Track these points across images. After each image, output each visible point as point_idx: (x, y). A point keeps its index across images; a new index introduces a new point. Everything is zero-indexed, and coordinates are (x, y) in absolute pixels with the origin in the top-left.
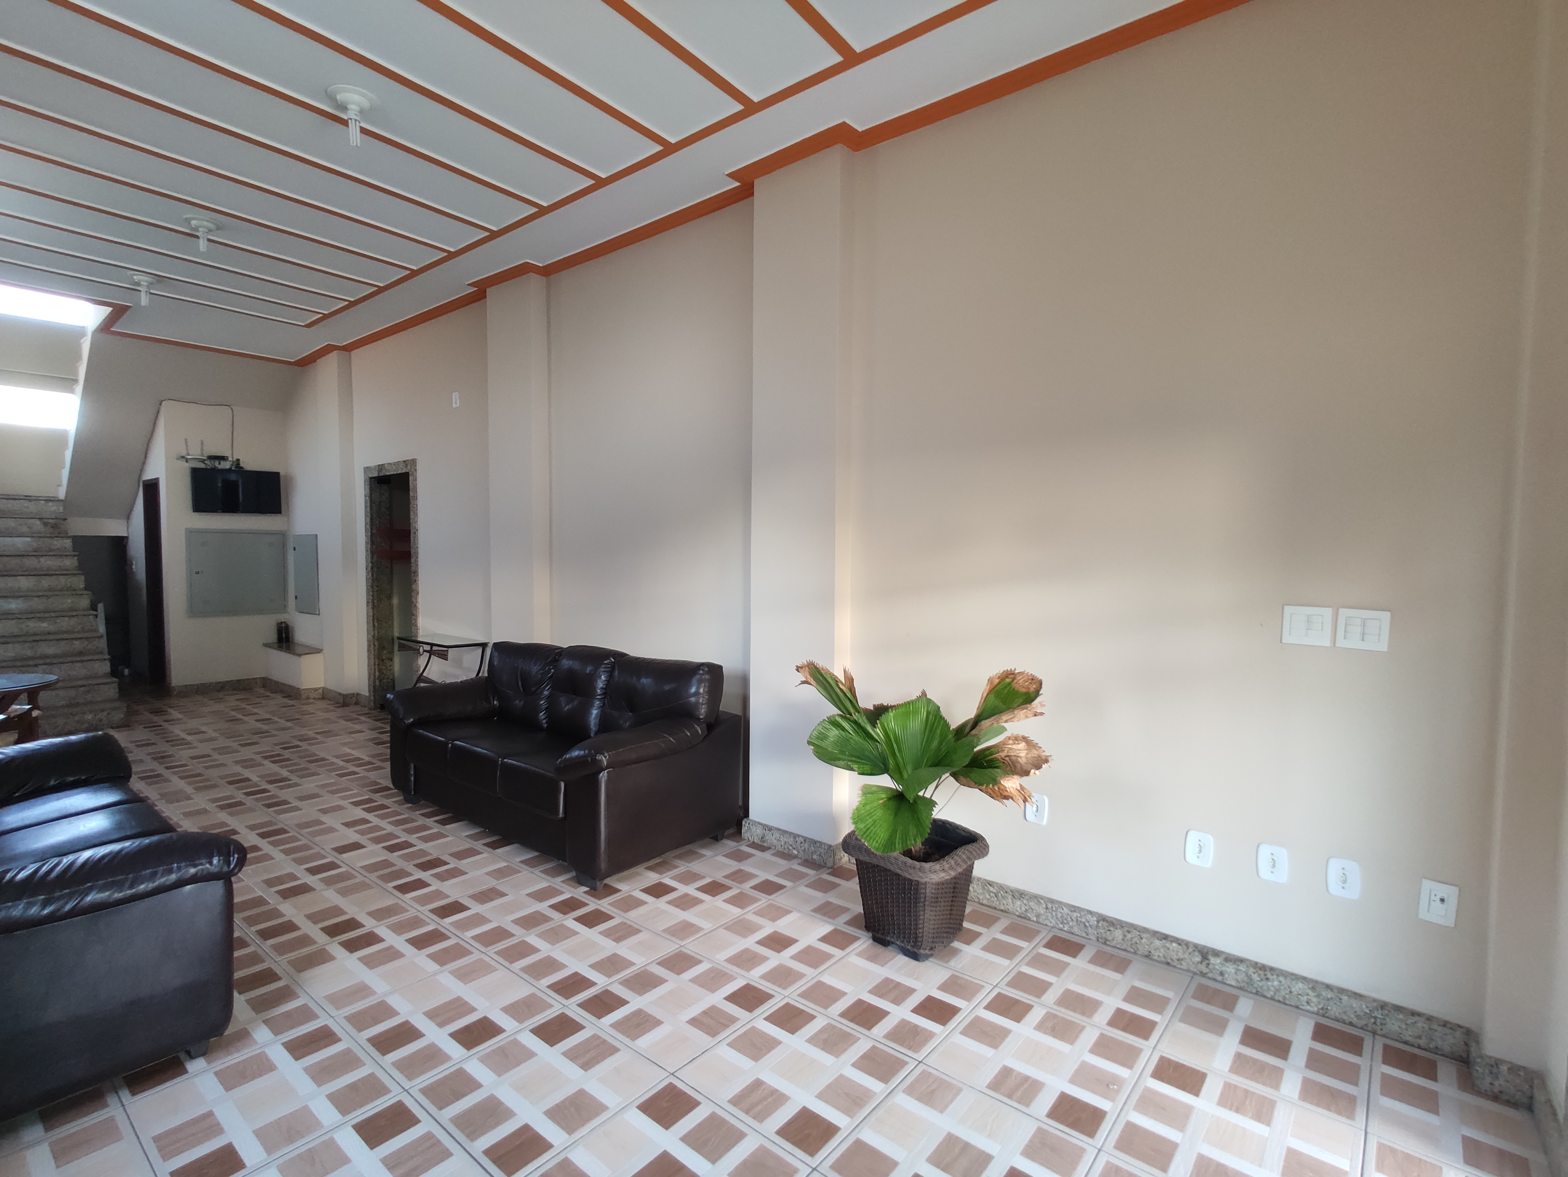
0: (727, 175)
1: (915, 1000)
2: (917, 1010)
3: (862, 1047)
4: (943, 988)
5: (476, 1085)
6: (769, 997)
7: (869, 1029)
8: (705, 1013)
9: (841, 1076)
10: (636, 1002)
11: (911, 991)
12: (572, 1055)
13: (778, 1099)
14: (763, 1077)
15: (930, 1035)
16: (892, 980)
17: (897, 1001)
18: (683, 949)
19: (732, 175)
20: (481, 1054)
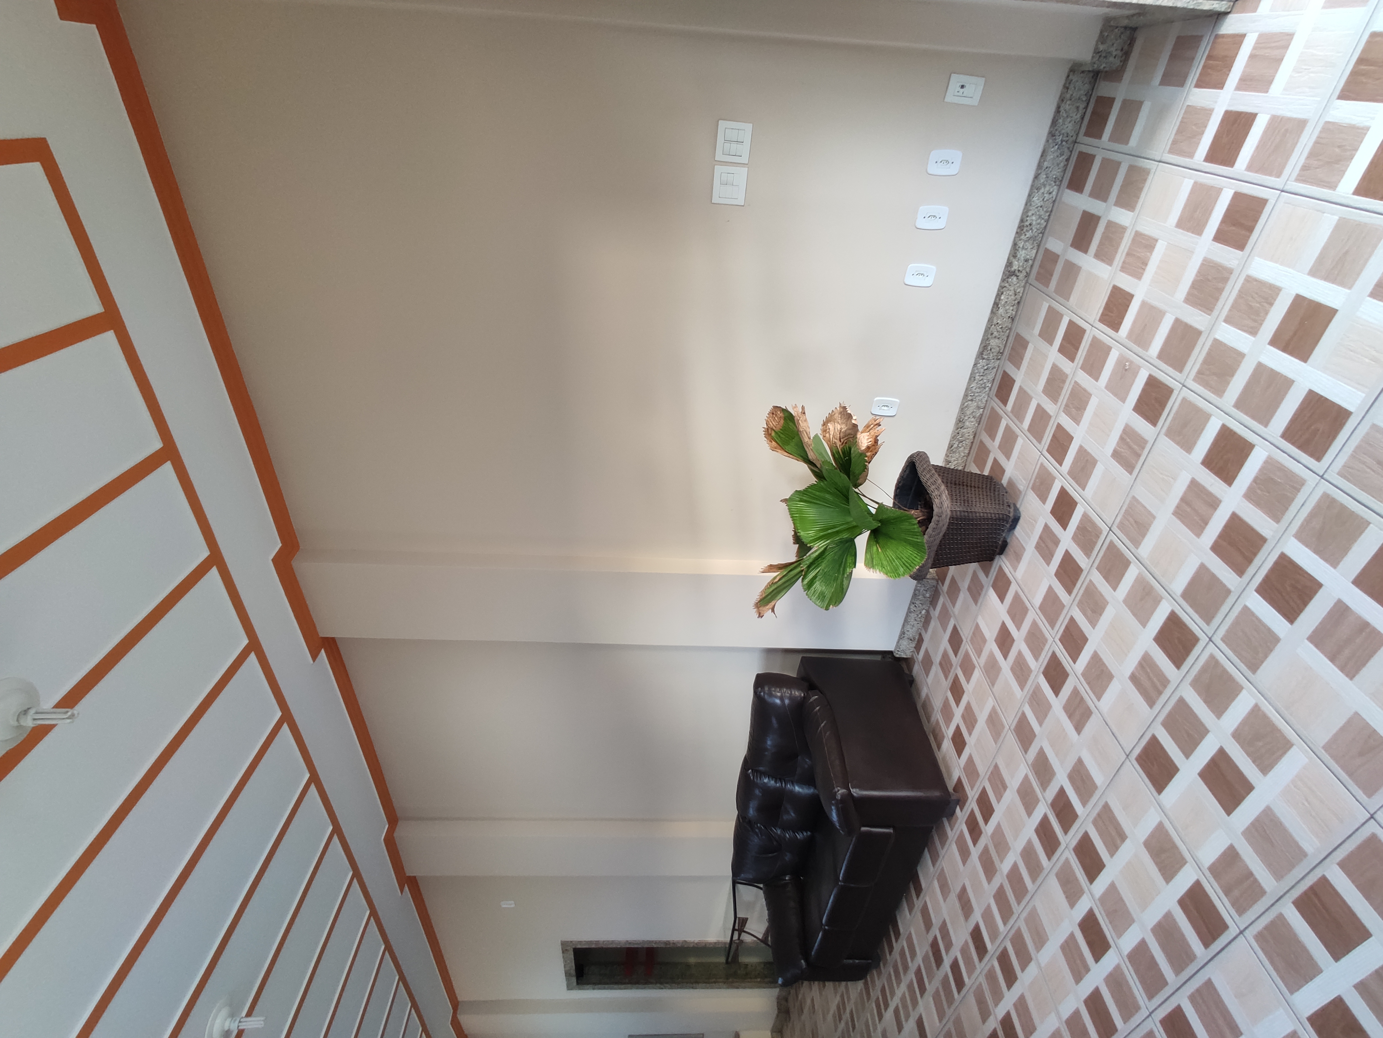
0: (314, 661)
1: (1055, 526)
2: (1064, 525)
3: (1097, 579)
4: (1043, 499)
5: (1142, 945)
6: (1054, 656)
7: (1081, 570)
8: (1070, 716)
9: (1125, 601)
10: (1061, 779)
11: (1046, 527)
12: (1113, 849)
13: (1146, 662)
14: (1128, 673)
15: (1085, 516)
16: (1037, 543)
17: (1056, 542)
18: (1012, 728)
19: (314, 657)
20: (1114, 934)
